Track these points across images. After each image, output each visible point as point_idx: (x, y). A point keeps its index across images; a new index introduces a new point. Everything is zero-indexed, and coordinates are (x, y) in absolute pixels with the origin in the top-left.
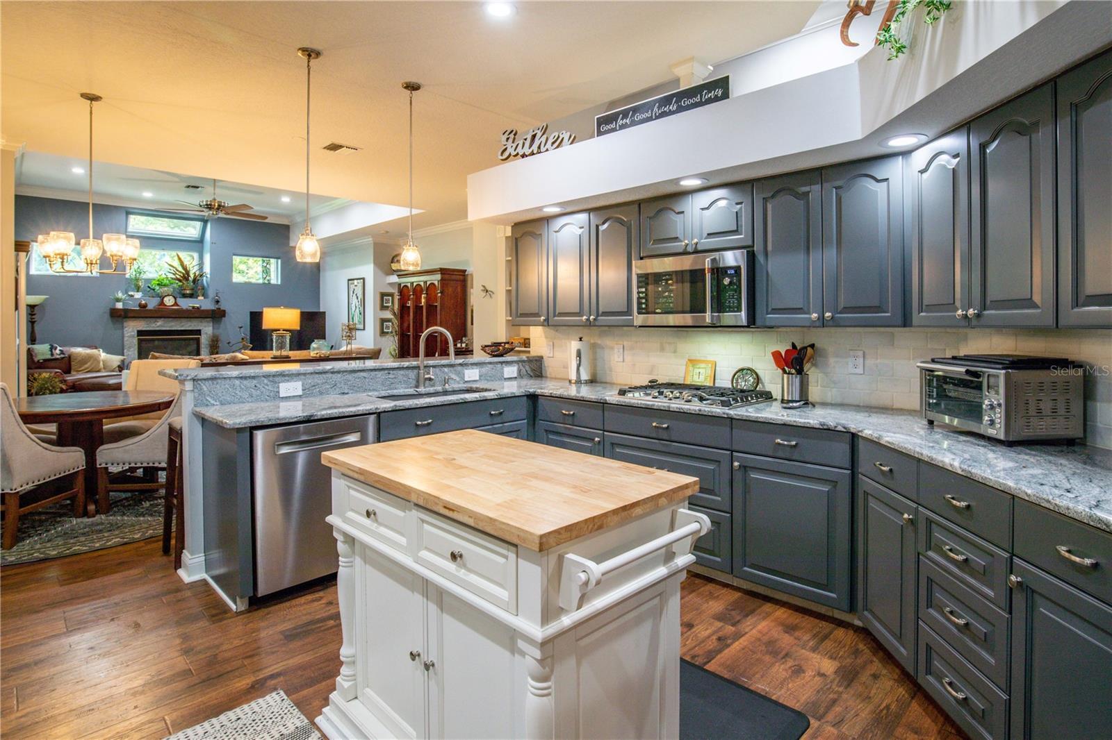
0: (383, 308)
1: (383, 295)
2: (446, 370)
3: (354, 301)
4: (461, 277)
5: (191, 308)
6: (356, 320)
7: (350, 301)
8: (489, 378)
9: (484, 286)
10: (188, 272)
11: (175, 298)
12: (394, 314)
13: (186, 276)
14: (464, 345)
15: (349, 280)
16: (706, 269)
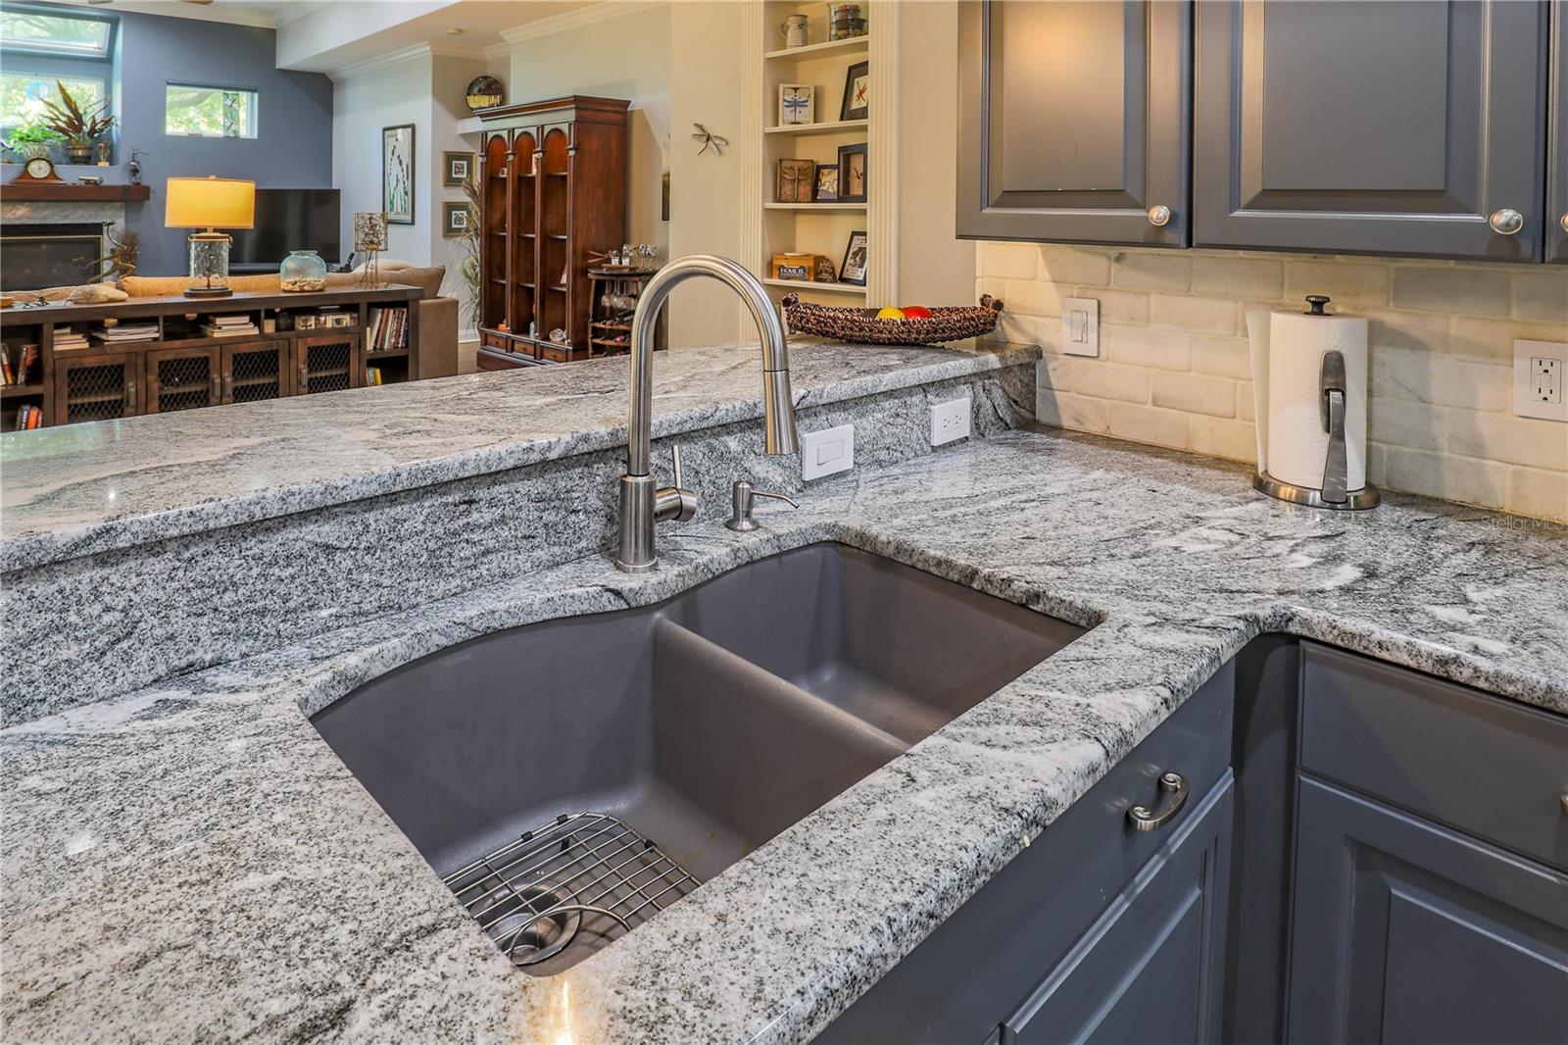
0: (450, 182)
1: (450, 157)
2: (733, 443)
3: (394, 169)
4: (618, 117)
5: (83, 183)
6: (398, 204)
7: (387, 171)
8: (883, 455)
9: (700, 127)
10: (79, 117)
11: (52, 166)
12: (473, 194)
13: (75, 122)
14: (626, 262)
15: (385, 130)
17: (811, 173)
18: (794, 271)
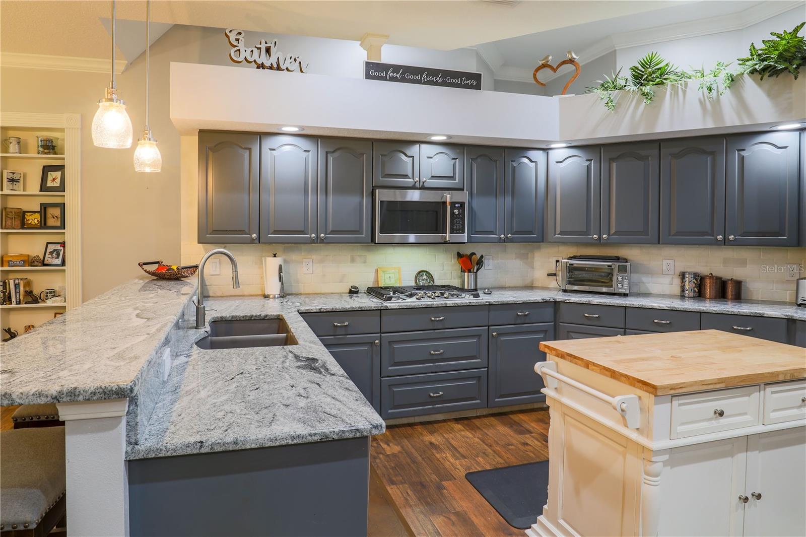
16: (446, 202)
17: (21, 215)
18: (18, 263)
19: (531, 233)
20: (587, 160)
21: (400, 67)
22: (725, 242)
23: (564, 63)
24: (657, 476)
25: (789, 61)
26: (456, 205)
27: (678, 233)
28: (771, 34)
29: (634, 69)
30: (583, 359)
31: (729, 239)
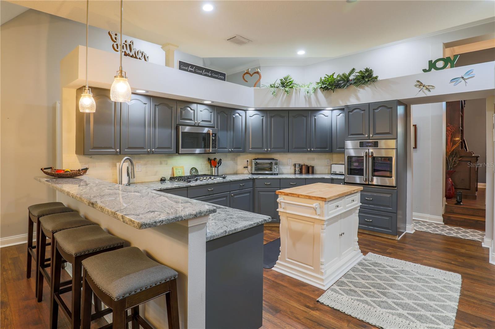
16: (210, 134)
19: (240, 148)
20: (262, 116)
21: (194, 66)
22: (311, 151)
23: (255, 73)
24: (324, 230)
25: (332, 85)
26: (214, 135)
27: (295, 148)
28: (326, 75)
29: (281, 80)
30: (297, 194)
31: (312, 150)
